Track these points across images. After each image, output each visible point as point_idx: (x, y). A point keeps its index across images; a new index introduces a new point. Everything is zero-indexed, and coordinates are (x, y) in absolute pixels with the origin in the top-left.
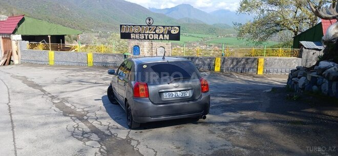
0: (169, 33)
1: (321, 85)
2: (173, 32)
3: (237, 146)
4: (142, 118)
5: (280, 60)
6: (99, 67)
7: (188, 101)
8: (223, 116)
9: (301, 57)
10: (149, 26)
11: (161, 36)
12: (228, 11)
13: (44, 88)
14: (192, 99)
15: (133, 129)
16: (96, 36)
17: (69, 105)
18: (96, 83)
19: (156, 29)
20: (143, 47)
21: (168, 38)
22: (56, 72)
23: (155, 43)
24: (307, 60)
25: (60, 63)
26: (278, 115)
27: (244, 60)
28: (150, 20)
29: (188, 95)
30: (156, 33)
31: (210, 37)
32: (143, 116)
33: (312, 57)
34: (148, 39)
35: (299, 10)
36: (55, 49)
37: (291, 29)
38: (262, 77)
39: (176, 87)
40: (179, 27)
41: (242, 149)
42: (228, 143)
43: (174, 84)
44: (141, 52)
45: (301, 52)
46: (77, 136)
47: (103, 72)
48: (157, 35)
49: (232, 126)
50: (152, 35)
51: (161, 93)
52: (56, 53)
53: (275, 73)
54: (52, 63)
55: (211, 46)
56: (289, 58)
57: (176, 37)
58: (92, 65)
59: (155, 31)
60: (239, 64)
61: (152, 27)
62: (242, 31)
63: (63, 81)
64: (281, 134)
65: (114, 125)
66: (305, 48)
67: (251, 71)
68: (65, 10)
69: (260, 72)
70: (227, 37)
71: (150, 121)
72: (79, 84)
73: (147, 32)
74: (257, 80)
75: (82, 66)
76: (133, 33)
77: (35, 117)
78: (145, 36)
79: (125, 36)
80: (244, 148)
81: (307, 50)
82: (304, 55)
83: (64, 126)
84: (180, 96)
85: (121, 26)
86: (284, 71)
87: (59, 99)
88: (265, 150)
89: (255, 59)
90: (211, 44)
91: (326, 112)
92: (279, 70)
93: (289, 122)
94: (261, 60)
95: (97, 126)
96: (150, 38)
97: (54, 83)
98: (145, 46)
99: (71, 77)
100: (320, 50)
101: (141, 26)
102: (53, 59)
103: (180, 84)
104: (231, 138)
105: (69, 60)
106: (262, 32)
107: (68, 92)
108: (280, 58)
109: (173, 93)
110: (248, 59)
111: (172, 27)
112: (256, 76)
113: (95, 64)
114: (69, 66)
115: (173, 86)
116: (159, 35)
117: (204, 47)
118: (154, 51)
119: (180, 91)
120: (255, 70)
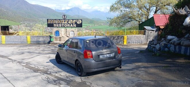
0: (76, 23)
1: (170, 48)
2: (78, 23)
3: (146, 80)
4: (89, 70)
5: (135, 36)
6: (34, 44)
7: (112, 59)
8: (127, 66)
9: (145, 35)
10: (64, 19)
11: (72, 25)
12: (100, 11)
13: (10, 58)
14: (114, 57)
15: (82, 76)
16: (24, 26)
17: (33, 66)
18: (39, 53)
19: (68, 21)
20: (61, 31)
21: (75, 26)
22: (10, 48)
23: (68, 29)
24: (148, 36)
25: (9, 43)
26: (154, 64)
27: (116, 37)
28: (64, 16)
29: (112, 56)
30: (68, 24)
31: (91, 25)
32: (90, 68)
33: (150, 34)
34: (64, 27)
35: (140, 10)
36: (5, 34)
37: (137, 20)
38: (126, 46)
39: (106, 52)
40: (82, 20)
41: (149, 82)
42: (140, 79)
43: (105, 50)
44: (60, 34)
45: (145, 32)
46: (52, 83)
47: (39, 46)
48: (69, 25)
49: (135, 71)
50: (66, 25)
51: (99, 56)
52: (7, 36)
53: (133, 43)
54: (4, 43)
55: (92, 30)
56: (139, 35)
57: (80, 26)
58: (30, 43)
59: (68, 22)
60: (114, 39)
61: (66, 20)
62: (112, 22)
63: (18, 53)
64: (163, 73)
65: (69, 75)
66: (147, 30)
67: (121, 43)
68: (3, 11)
69: (125, 43)
70: (100, 25)
71: (95, 71)
72: (30, 54)
73: (63, 23)
74: (125, 47)
75: (24, 44)
76: (55, 23)
77: (18, 74)
78: (62, 25)
79: (50, 25)
80: (149, 81)
81: (148, 31)
82: (146, 34)
83: (40, 78)
84: (108, 57)
85: (48, 20)
86: (137, 42)
87: (24, 63)
88: (161, 81)
89: (122, 36)
90: (91, 29)
91: (177, 61)
92: (135, 42)
93: (162, 67)
94: (126, 37)
95: (60, 76)
96: (65, 26)
97: (13, 54)
98: (62, 31)
99: (21, 50)
100: (154, 31)
101: (59, 20)
102: (5, 40)
103: (108, 50)
104: (139, 77)
105: (15, 40)
106: (121, 22)
107: (27, 59)
108: (134, 35)
109: (105, 55)
110: (119, 36)
111: (77, 20)
112: (124, 45)
113: (32, 42)
114: (15, 44)
115: (105, 51)
116: (70, 24)
117: (87, 31)
118: (67, 33)
119: (108, 54)
120: (123, 42)
